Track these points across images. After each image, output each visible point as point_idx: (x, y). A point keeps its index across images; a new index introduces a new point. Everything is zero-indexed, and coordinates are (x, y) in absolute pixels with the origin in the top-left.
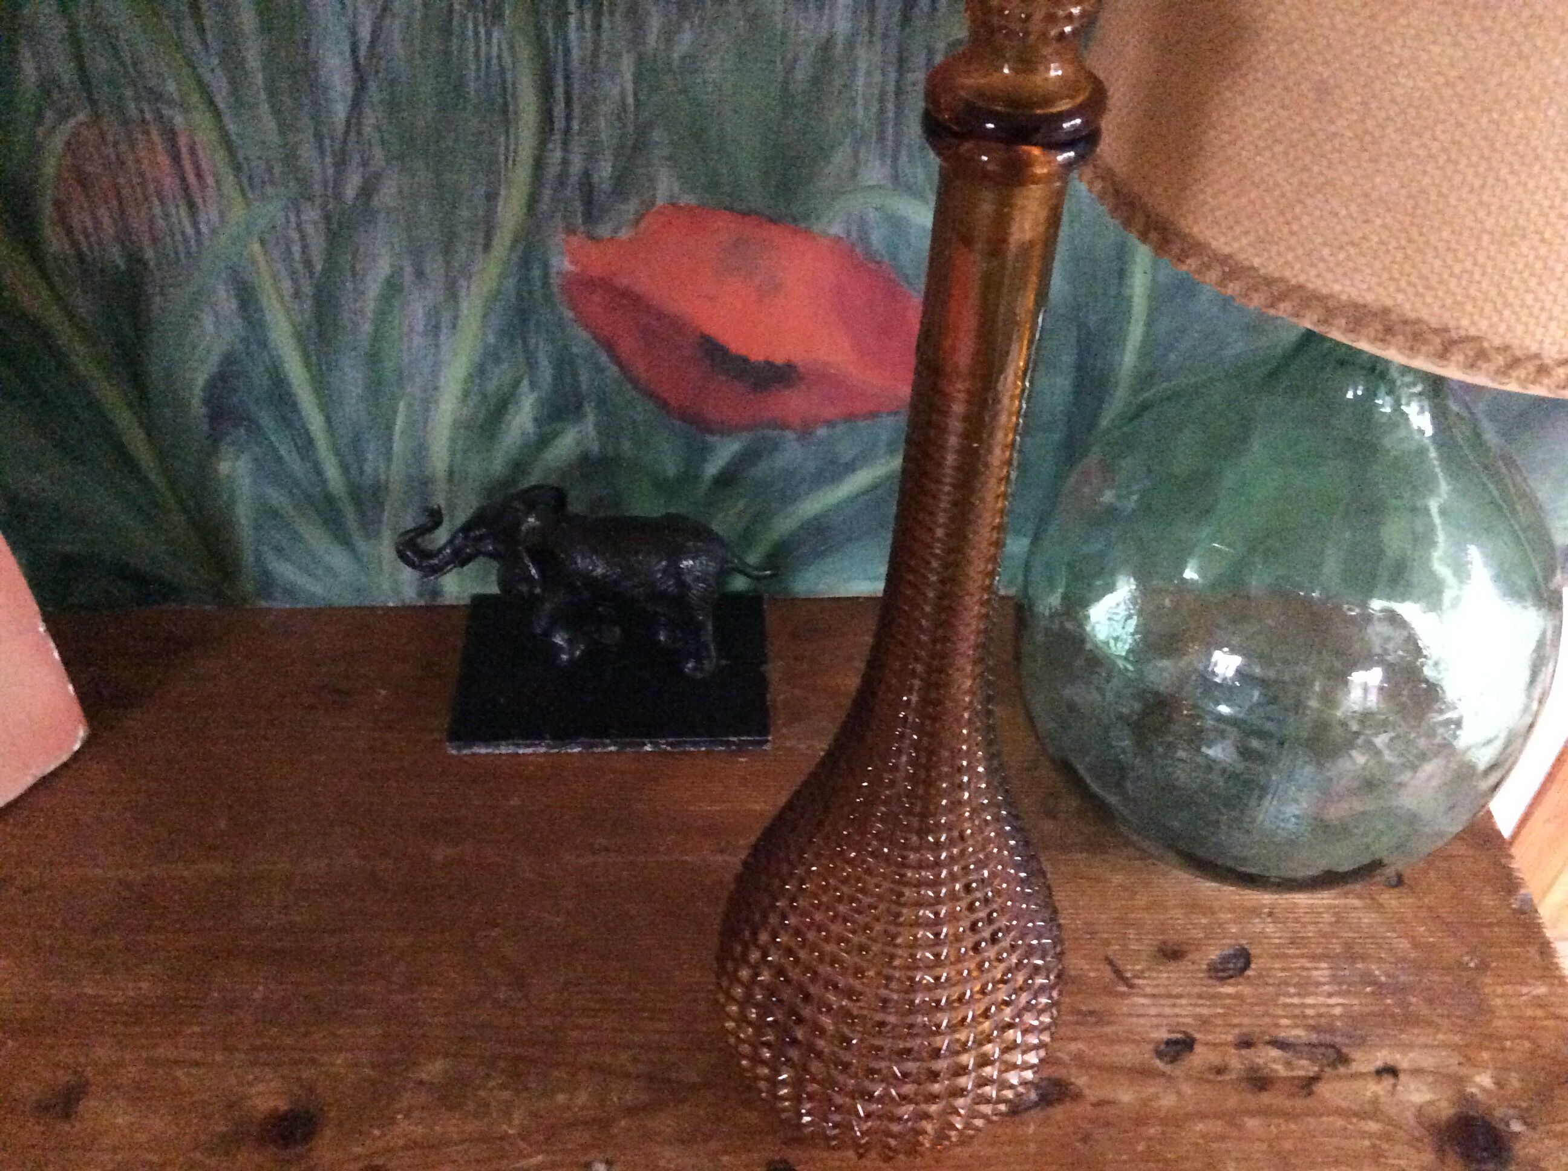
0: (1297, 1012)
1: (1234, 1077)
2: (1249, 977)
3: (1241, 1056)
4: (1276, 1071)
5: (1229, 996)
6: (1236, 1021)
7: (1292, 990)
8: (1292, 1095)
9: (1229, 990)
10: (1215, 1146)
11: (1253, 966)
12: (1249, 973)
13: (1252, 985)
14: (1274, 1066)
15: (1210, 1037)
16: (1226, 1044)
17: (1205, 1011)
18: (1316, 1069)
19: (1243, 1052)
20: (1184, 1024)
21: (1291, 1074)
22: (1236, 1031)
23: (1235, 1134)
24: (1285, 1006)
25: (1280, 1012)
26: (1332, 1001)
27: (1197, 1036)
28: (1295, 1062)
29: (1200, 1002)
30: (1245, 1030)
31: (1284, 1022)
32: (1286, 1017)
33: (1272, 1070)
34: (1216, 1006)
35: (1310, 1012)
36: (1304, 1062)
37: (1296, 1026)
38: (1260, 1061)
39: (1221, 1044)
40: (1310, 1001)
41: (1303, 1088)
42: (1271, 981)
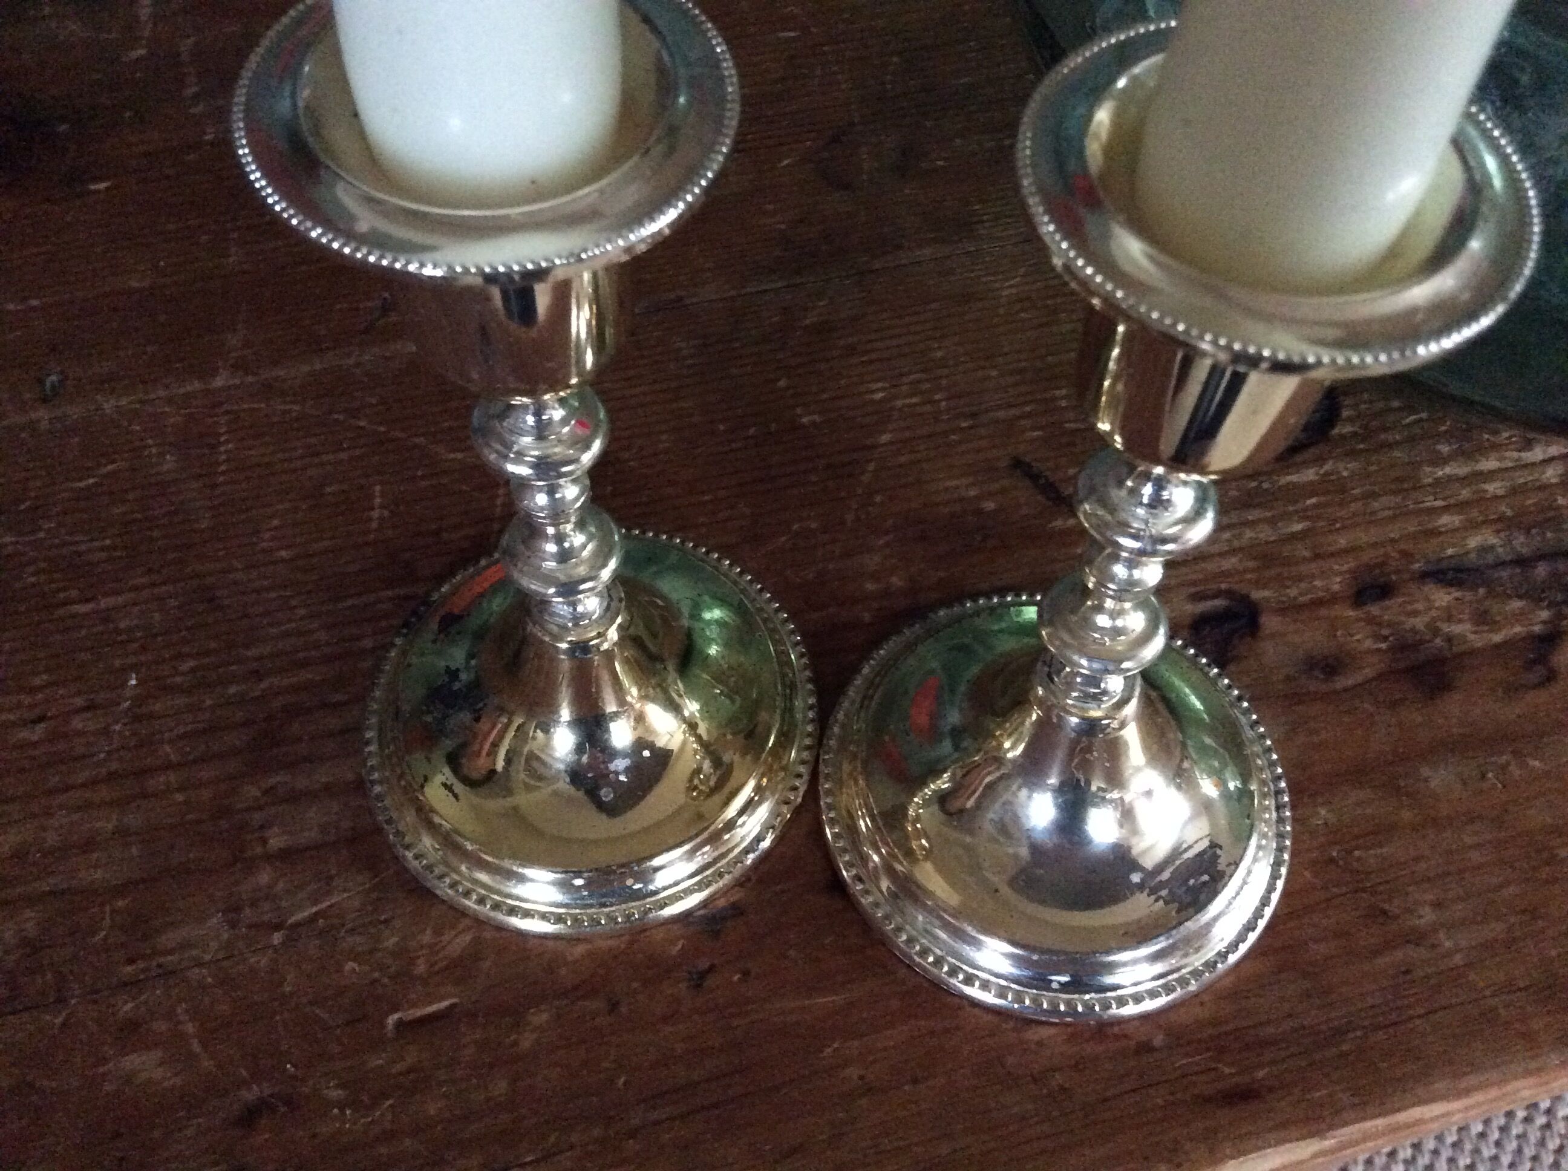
0: (1465, 494)
1: (1368, 672)
2: (1343, 437)
3: (1371, 620)
4: (1462, 637)
5: (1310, 490)
6: (1342, 542)
7: (1444, 449)
8: (1512, 690)
9: (1309, 475)
10: (1370, 857)
11: (1345, 413)
12: (1342, 429)
13: (1352, 454)
14: (1457, 629)
15: (1293, 592)
16: (1333, 599)
17: (1266, 534)
18: (1545, 614)
19: (1374, 609)
20: (1225, 574)
21: (1497, 638)
22: (1349, 564)
23: (1406, 815)
24: (1438, 482)
25: (1430, 502)
26: (1537, 454)
27: (1257, 595)
28: (1495, 607)
29: (1252, 515)
30: (1367, 557)
31: (1446, 520)
32: (1446, 509)
33: (1449, 639)
34: (1286, 516)
35: (1493, 488)
36: (1517, 604)
37: (1473, 526)
38: (1419, 623)
39: (1318, 603)
40: (1489, 464)
41: (1529, 665)
42: (1389, 437)
